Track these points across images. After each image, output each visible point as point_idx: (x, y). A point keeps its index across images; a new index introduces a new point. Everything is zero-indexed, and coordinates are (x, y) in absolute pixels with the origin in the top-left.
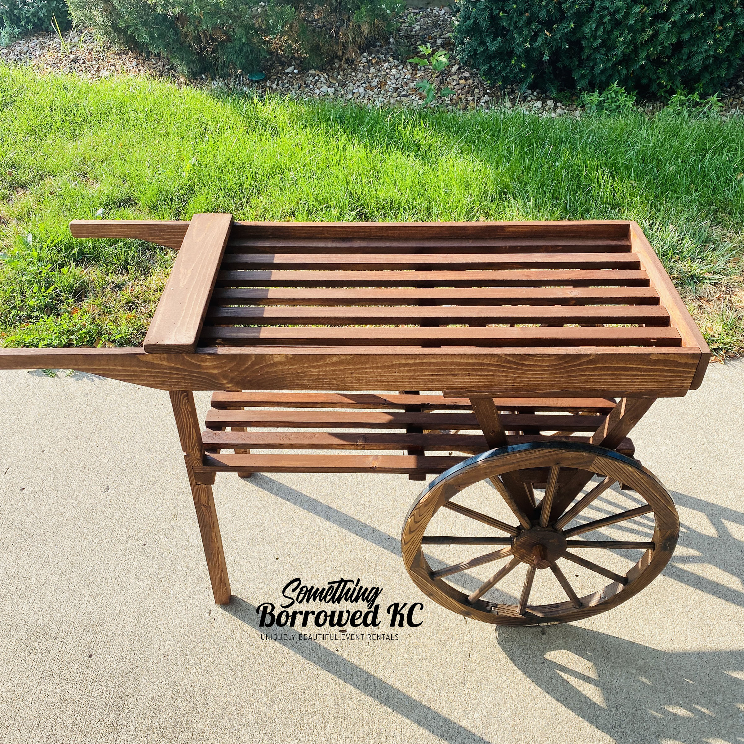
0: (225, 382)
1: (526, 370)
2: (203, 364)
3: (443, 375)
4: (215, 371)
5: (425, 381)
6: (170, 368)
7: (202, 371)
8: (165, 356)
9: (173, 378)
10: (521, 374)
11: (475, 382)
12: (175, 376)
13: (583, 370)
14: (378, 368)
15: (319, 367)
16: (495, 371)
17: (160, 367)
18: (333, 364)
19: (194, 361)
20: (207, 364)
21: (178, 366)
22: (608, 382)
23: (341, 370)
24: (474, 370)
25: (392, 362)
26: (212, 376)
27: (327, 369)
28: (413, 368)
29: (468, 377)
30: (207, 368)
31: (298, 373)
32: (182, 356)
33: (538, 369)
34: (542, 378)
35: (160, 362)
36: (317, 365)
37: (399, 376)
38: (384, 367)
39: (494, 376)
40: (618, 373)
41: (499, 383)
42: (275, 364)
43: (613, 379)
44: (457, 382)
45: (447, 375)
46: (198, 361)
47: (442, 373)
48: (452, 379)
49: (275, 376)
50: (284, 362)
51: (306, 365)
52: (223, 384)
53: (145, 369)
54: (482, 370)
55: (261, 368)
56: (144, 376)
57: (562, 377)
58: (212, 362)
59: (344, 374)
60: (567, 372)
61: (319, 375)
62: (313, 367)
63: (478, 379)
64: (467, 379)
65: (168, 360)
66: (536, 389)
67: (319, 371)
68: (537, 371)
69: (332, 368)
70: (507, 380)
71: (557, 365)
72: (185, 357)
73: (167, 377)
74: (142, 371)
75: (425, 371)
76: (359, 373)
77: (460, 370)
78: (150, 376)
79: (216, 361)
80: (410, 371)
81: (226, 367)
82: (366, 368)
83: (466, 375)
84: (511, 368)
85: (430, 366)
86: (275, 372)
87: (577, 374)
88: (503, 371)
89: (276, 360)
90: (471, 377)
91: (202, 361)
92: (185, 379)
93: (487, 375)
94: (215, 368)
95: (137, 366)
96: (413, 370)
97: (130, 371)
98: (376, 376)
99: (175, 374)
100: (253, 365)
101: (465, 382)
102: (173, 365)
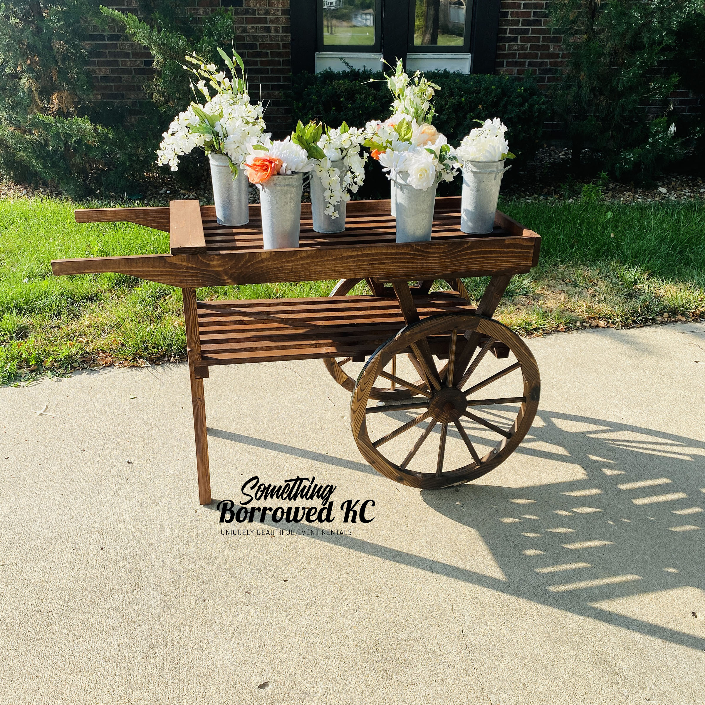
0: (226, 278)
1: (429, 257)
2: (211, 263)
3: (376, 264)
4: (220, 269)
5: (364, 270)
6: (188, 268)
7: (211, 269)
8: (185, 257)
9: (189, 276)
10: (426, 260)
11: (397, 269)
12: (190, 274)
13: (465, 255)
14: (333, 260)
15: (292, 261)
16: (409, 259)
17: (181, 267)
18: (302, 259)
19: (205, 261)
20: (215, 263)
21: (194, 266)
22: (481, 263)
23: (307, 263)
24: (396, 259)
25: (342, 255)
26: (218, 273)
27: (298, 263)
28: (356, 259)
29: (392, 265)
30: (215, 266)
31: (278, 267)
32: (198, 257)
33: (436, 255)
34: (440, 263)
35: (181, 263)
36: (291, 260)
37: (347, 266)
38: (337, 259)
39: (409, 262)
40: (487, 255)
41: (413, 268)
42: (262, 261)
43: (483, 261)
44: (385, 269)
45: (379, 264)
46: (208, 260)
47: (375, 262)
48: (382, 267)
49: (262, 271)
50: (269, 259)
51: (284, 260)
52: (224, 280)
53: (169, 270)
54: (401, 258)
55: (252, 265)
56: (168, 275)
57: (452, 261)
58: (218, 261)
59: (310, 266)
60: (455, 257)
61: (292, 269)
62: (288, 262)
63: (399, 266)
64: (392, 266)
65: (188, 260)
66: (437, 272)
67: (292, 265)
68: (436, 257)
69: (301, 262)
70: (417, 266)
71: (448, 252)
72: (200, 258)
73: (185, 276)
74: (167, 271)
75: (364, 261)
76: (320, 266)
77: (386, 259)
78: (172, 275)
79: (221, 260)
80: (354, 262)
81: (228, 264)
82: (325, 261)
83: (390, 263)
84: (419, 255)
85: (367, 257)
86: (262, 267)
87: (461, 258)
88: (414, 259)
89: (263, 257)
90: (395, 264)
91: (211, 261)
92: (197, 277)
93: (404, 262)
94: (220, 266)
95: (163, 267)
96: (356, 260)
97: (158, 271)
98: (331, 267)
99: (191, 272)
100: (247, 262)
101: (390, 269)
102: (190, 265)
